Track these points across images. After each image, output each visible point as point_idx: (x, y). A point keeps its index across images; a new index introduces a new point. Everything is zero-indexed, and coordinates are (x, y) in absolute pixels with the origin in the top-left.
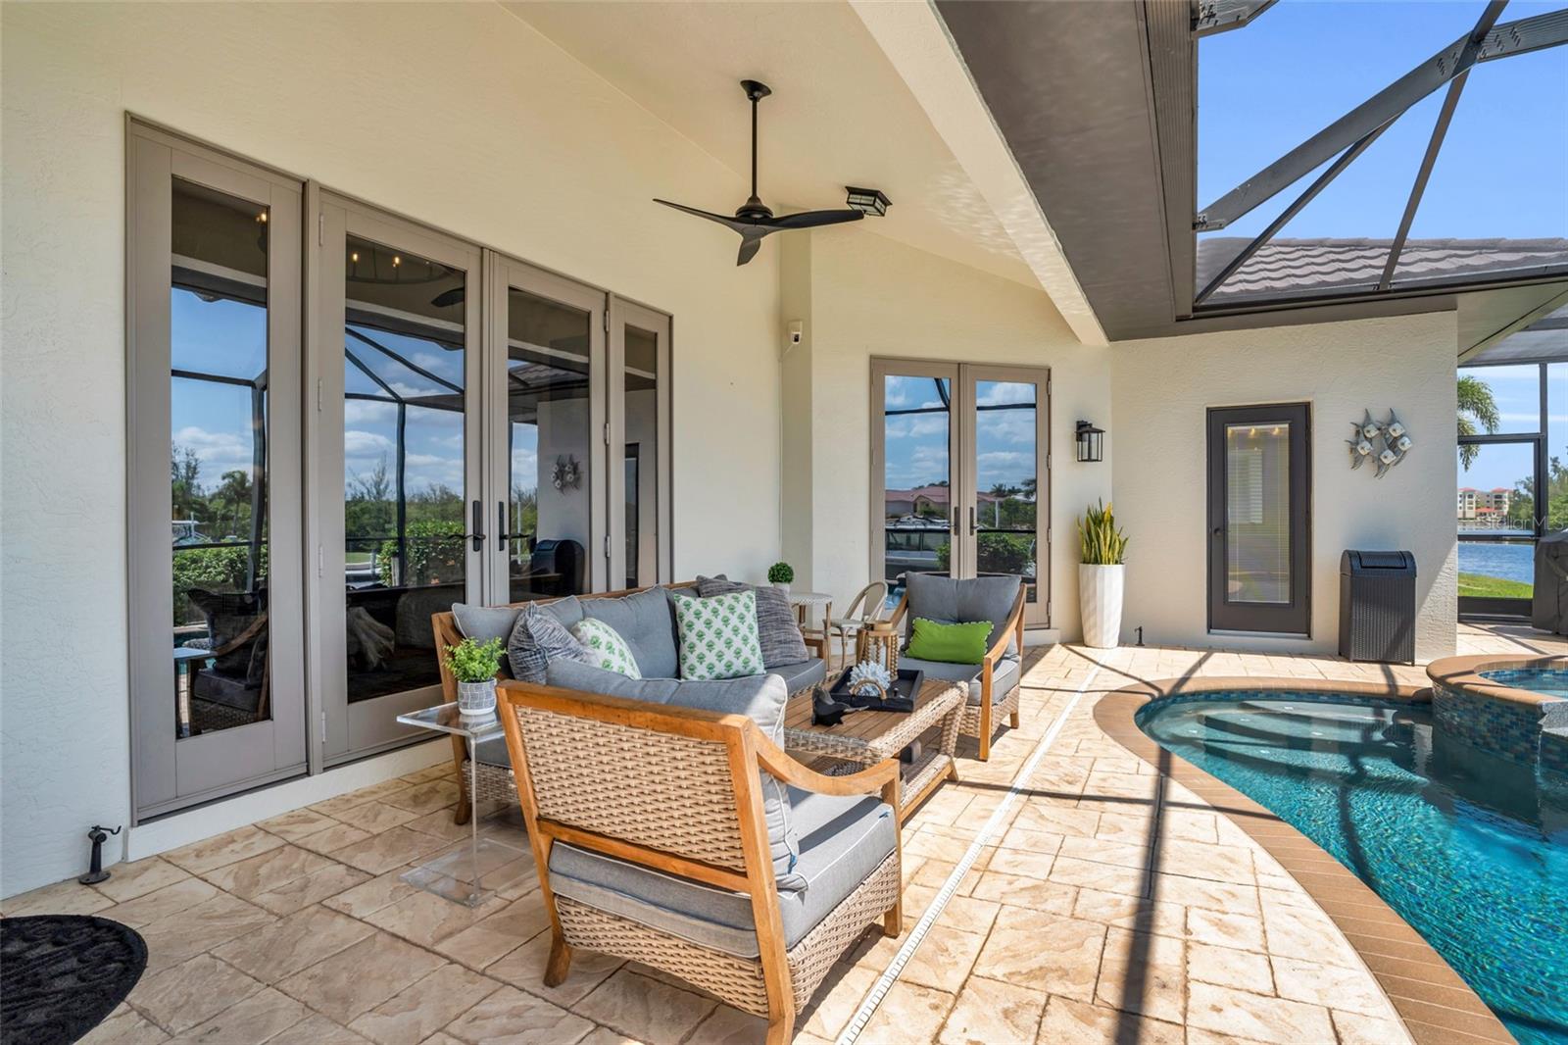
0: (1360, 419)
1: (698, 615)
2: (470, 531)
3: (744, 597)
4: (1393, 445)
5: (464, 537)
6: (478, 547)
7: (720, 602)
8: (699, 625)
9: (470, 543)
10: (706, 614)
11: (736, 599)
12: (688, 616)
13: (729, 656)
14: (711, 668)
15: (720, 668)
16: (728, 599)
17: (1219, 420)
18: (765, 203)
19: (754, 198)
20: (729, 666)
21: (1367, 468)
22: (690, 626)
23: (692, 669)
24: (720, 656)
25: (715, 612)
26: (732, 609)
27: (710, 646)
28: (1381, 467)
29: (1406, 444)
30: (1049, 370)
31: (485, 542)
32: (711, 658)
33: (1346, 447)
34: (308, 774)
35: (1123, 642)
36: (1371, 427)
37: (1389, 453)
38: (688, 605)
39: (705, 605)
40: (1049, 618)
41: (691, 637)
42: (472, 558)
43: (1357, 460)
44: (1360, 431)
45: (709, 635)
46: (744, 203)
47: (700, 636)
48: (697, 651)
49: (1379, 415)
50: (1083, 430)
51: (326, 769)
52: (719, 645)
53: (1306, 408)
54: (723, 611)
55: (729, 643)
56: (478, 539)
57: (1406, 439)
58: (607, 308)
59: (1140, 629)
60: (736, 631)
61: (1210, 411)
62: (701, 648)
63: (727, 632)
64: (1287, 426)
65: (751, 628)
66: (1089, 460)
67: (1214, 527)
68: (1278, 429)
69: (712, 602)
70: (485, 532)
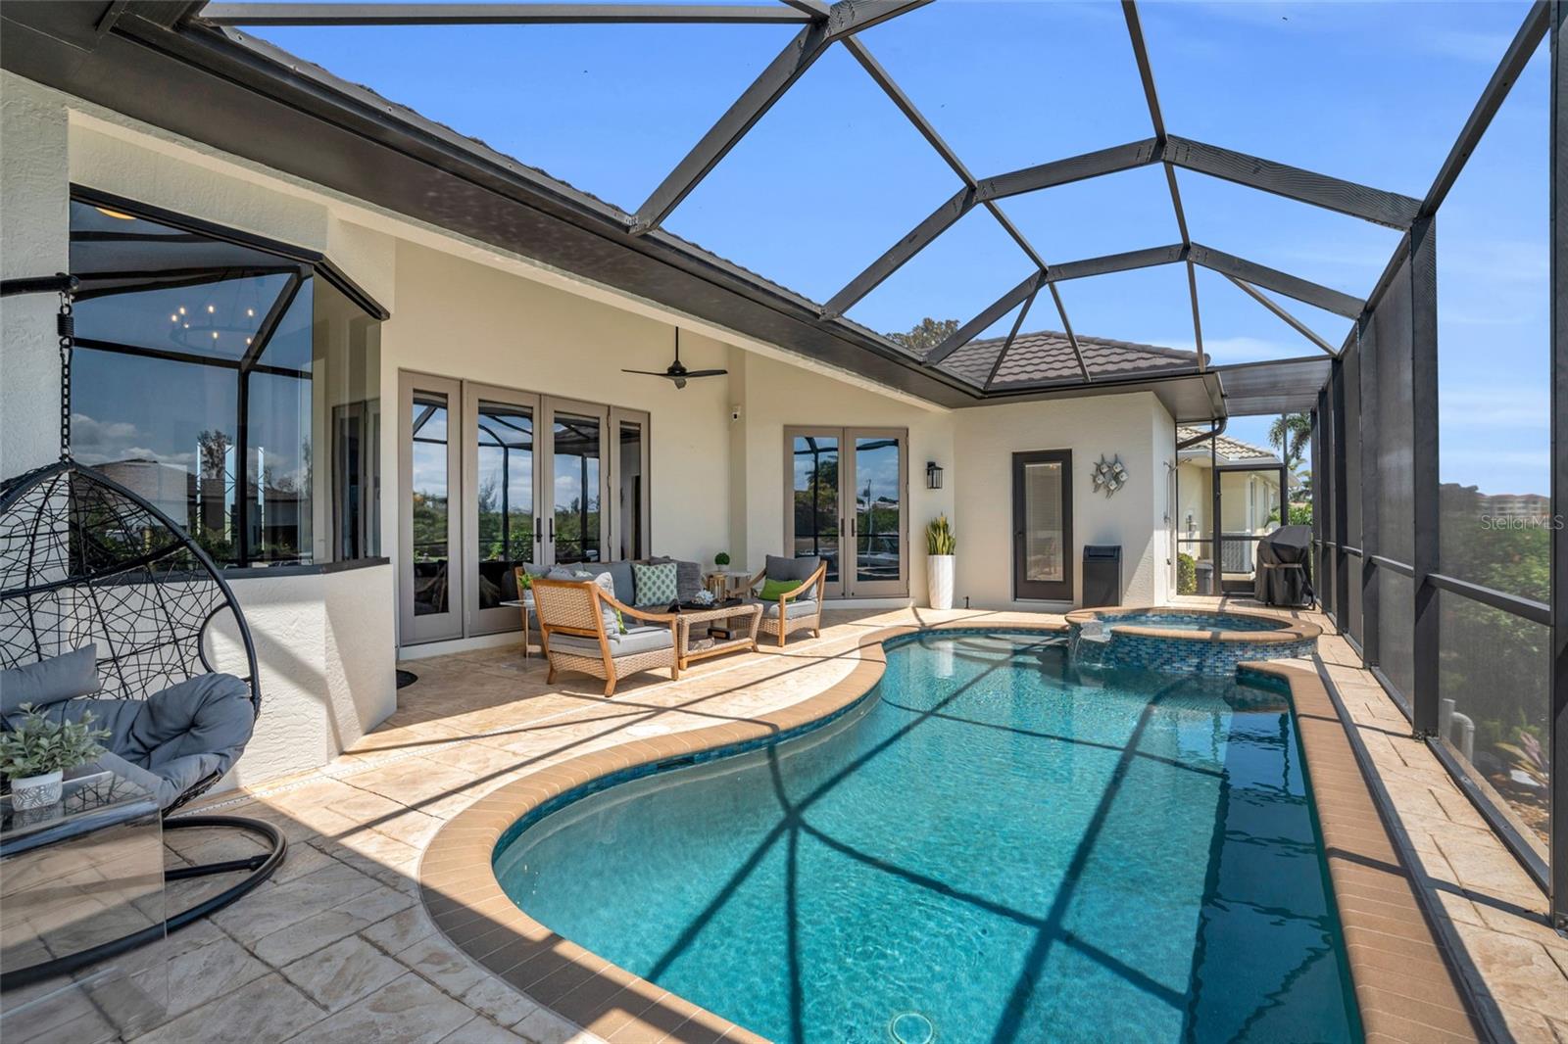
0: (1099, 461)
1: (644, 574)
2: (535, 532)
3: (669, 566)
4: (1116, 477)
5: (532, 536)
6: (539, 541)
7: (657, 568)
8: (645, 579)
9: (535, 539)
10: (649, 574)
11: (665, 567)
12: (640, 575)
13: (659, 594)
14: (649, 599)
15: (654, 600)
16: (661, 567)
17: (1020, 460)
18: (683, 365)
19: (677, 362)
20: (659, 599)
21: (1102, 492)
22: (640, 579)
23: (640, 600)
24: (654, 594)
25: (653, 573)
26: (662, 571)
27: (650, 589)
28: (1110, 492)
29: (1124, 477)
30: (907, 430)
31: (543, 538)
32: (649, 594)
33: (1091, 479)
34: (463, 638)
35: (955, 605)
36: (1104, 466)
37: (1114, 482)
38: (640, 569)
39: (648, 569)
40: (908, 591)
41: (641, 585)
42: (536, 545)
43: (1097, 487)
44: (1099, 468)
45: (650, 584)
46: (671, 365)
47: (645, 584)
48: (643, 592)
49: (1109, 459)
50: (932, 467)
51: (471, 637)
52: (654, 589)
53: (1069, 452)
54: (657, 572)
55: (659, 588)
56: (539, 536)
57: (1123, 473)
58: (609, 414)
59: (967, 598)
60: (663, 582)
61: (1014, 454)
62: (645, 590)
63: (659, 583)
64: (1060, 464)
65: (672, 581)
66: (932, 487)
67: (1019, 530)
68: (1056, 466)
69: (653, 568)
70: (543, 533)
